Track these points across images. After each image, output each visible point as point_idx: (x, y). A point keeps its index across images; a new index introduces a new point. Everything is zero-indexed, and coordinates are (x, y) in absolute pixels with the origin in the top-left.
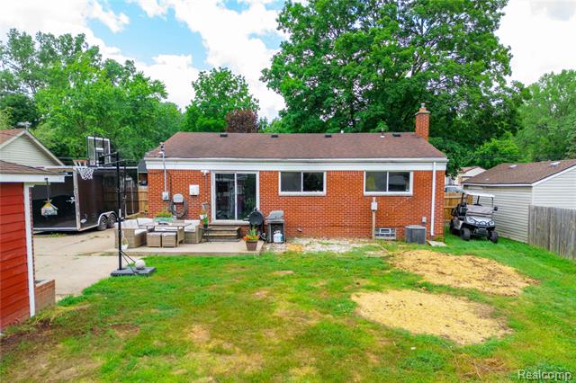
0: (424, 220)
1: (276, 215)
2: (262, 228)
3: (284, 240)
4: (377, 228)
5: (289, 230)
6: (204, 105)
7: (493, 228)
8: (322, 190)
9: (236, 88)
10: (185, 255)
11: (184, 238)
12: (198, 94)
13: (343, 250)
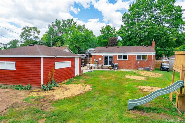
0: (150, 66)
1: (116, 64)
2: (113, 66)
3: (118, 69)
4: (139, 68)
5: (119, 67)
6: (103, 36)
7: (169, 68)
8: (127, 59)
9: (112, 31)
10: (99, 70)
11: (98, 68)
12: (101, 33)
13: (129, 71)
